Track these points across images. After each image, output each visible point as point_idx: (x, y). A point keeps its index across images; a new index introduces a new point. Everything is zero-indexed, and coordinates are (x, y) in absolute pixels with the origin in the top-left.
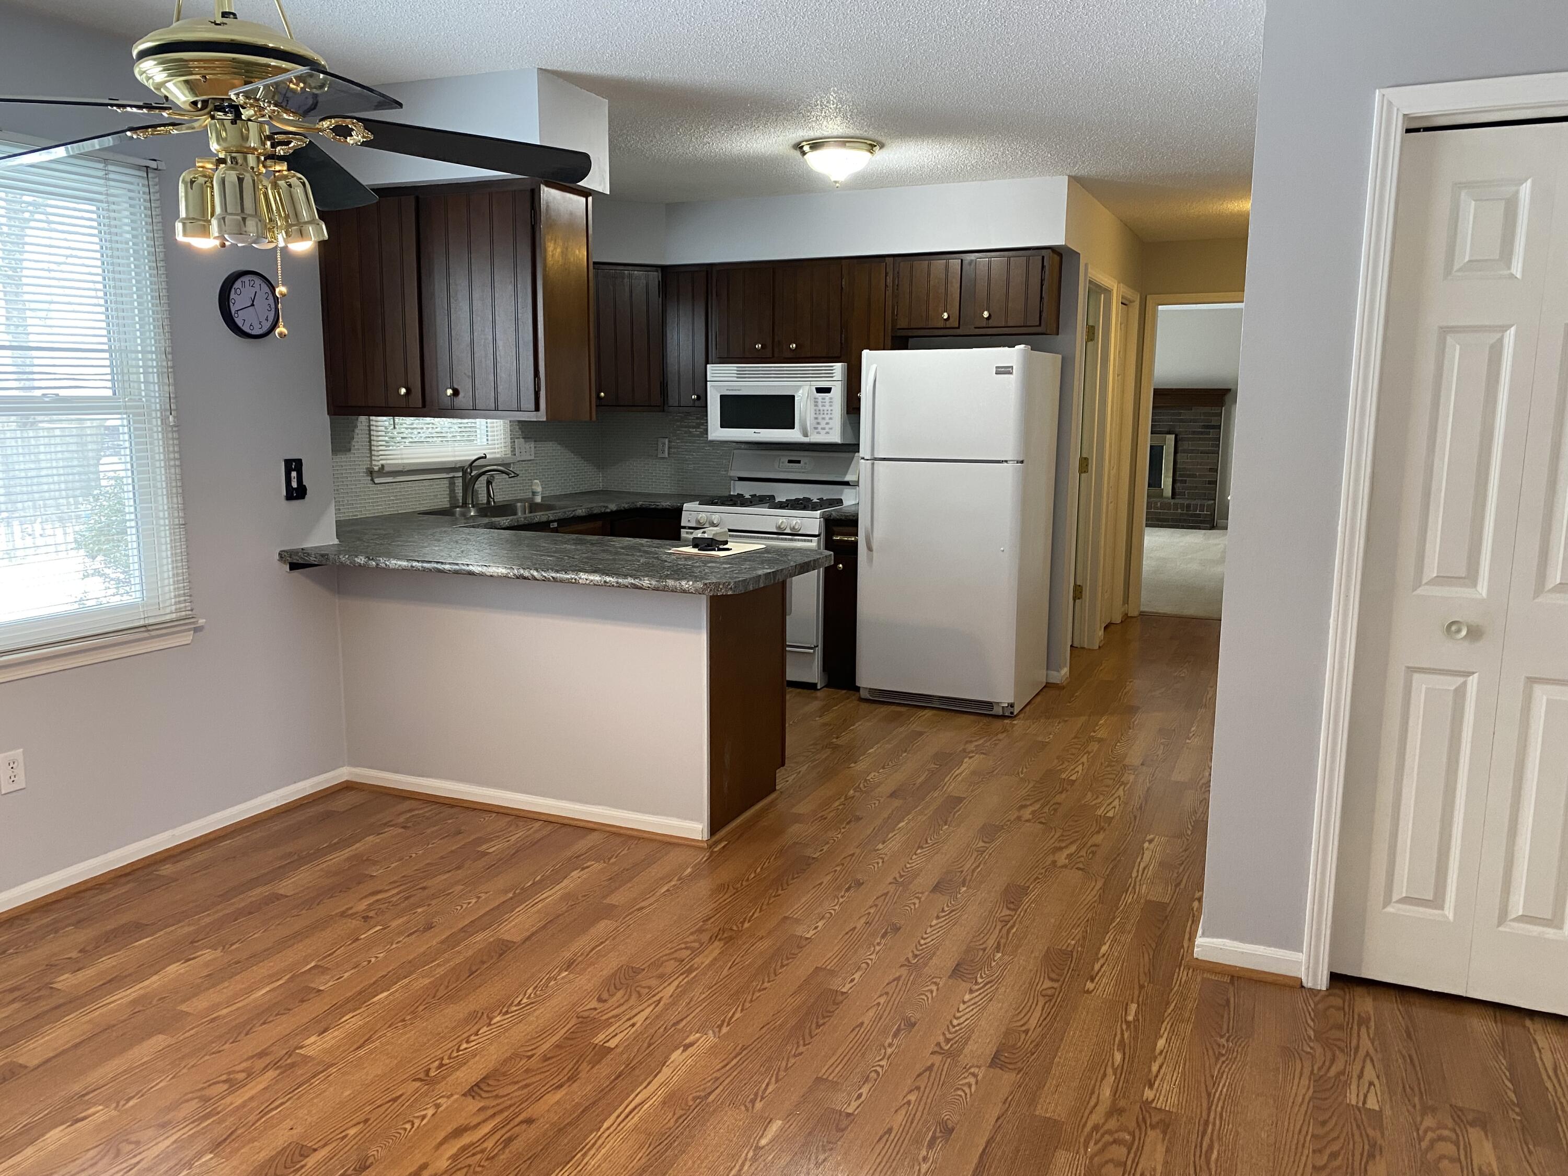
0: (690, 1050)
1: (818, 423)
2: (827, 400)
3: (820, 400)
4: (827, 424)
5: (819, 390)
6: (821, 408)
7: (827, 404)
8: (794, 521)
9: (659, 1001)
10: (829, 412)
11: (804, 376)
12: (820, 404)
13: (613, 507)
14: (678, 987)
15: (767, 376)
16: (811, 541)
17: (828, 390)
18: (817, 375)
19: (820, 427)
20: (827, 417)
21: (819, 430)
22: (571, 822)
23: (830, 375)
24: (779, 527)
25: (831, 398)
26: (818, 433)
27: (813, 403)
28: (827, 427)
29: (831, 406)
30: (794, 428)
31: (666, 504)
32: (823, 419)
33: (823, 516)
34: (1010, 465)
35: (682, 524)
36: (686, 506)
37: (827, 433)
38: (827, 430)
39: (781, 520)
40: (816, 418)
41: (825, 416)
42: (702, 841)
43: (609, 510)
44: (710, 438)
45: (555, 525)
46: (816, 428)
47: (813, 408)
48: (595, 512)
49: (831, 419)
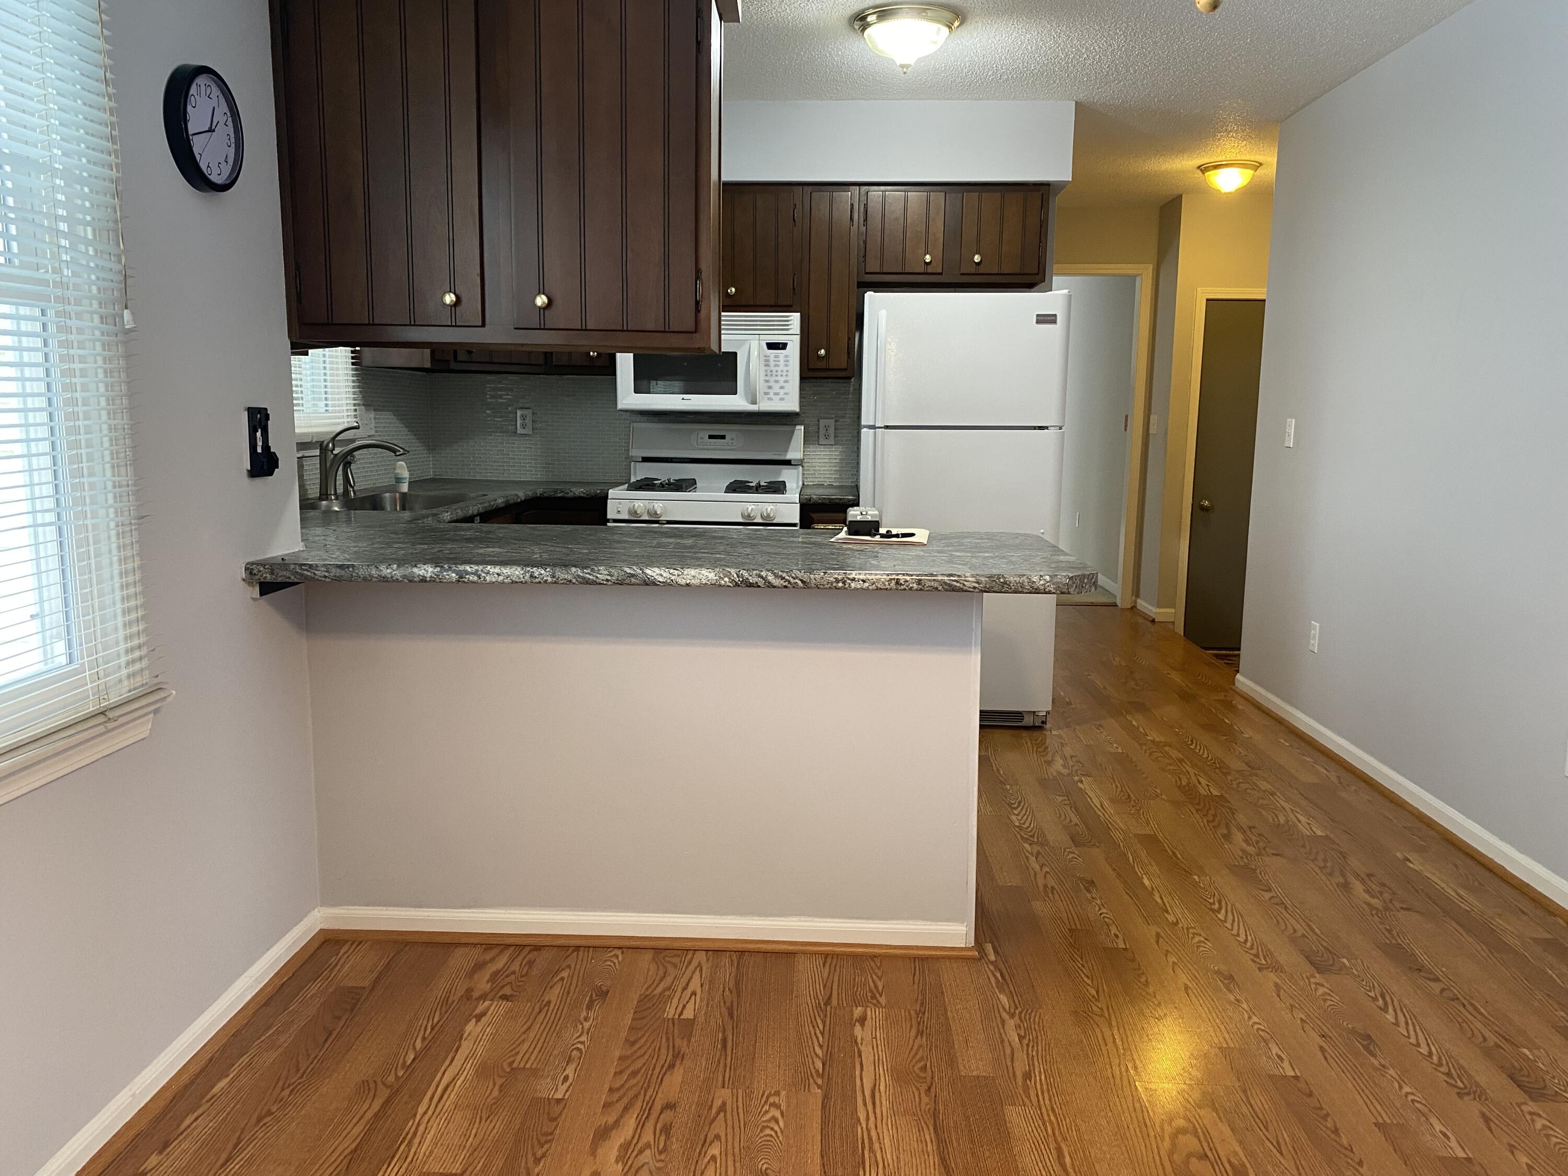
1: (770, 387)
2: (782, 359)
3: (772, 358)
4: (782, 388)
5: (771, 346)
6: (774, 369)
7: (782, 363)
8: (766, 509)
10: (784, 373)
11: (748, 327)
12: (772, 363)
17: (783, 346)
18: (768, 327)
19: (772, 392)
20: (782, 379)
21: (772, 395)
23: (785, 327)
24: (746, 517)
25: (786, 356)
26: (770, 399)
27: (763, 363)
28: (782, 392)
29: (786, 365)
30: (736, 394)
32: (777, 382)
35: (609, 517)
36: (612, 493)
37: (782, 399)
38: (781, 396)
40: (767, 381)
41: (779, 378)
44: (620, 406)
46: (766, 394)
47: (763, 368)
49: (786, 381)
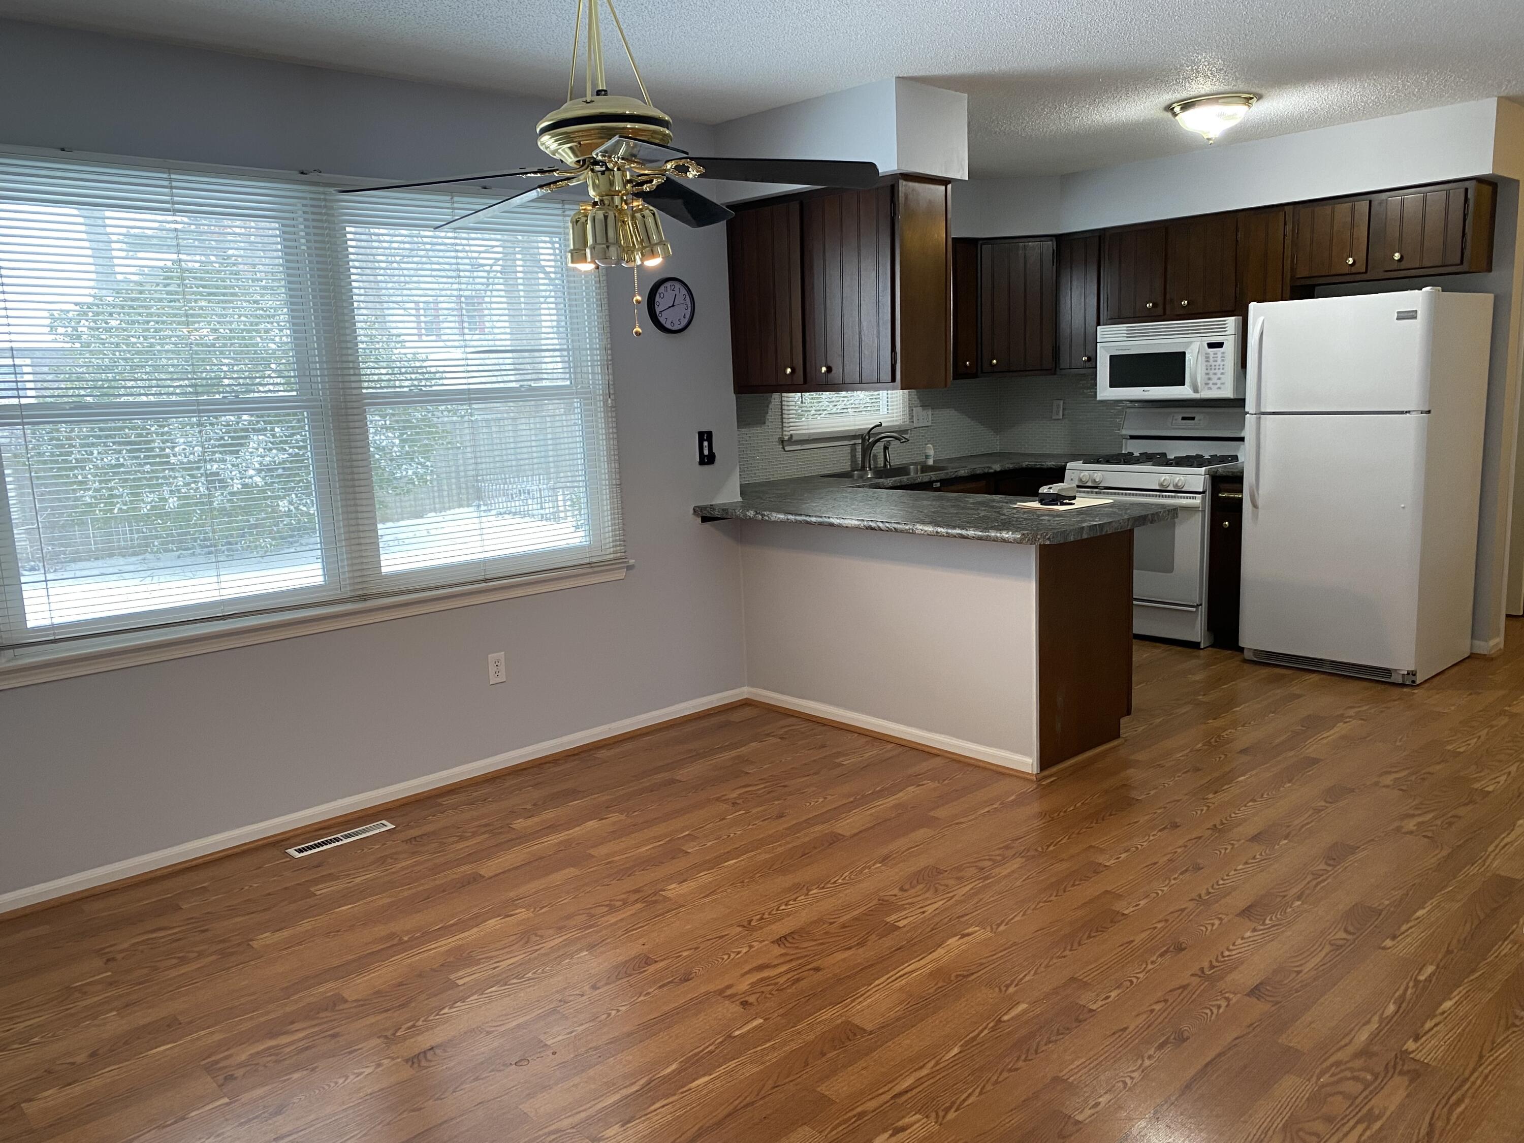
0: (966, 939)
1: (1209, 379)
2: (1219, 355)
3: (1211, 356)
4: (1219, 379)
5: (1211, 345)
6: (1214, 364)
7: (1219, 359)
8: (1177, 478)
9: (952, 897)
10: (1222, 368)
11: (1196, 331)
12: (1211, 359)
13: (997, 467)
14: (972, 889)
15: (1157, 334)
16: (1195, 498)
17: (1220, 345)
18: (1209, 330)
19: (1211, 382)
20: (1219, 372)
21: (1210, 385)
22: (919, 747)
23: (1223, 329)
24: (1161, 485)
25: (1223, 353)
26: (1210, 388)
27: (1204, 359)
28: (1219, 382)
29: (1223, 361)
30: (1183, 384)
31: (1051, 463)
32: (1215, 374)
33: (1208, 473)
34: (1414, 415)
36: (1069, 465)
37: (1219, 388)
38: (1219, 385)
39: (1163, 477)
40: (1207, 374)
41: (1216, 371)
42: (1032, 774)
43: (992, 471)
44: (1099, 398)
45: (938, 484)
46: (1207, 384)
47: (1205, 363)
48: (978, 472)
49: (1222, 374)
